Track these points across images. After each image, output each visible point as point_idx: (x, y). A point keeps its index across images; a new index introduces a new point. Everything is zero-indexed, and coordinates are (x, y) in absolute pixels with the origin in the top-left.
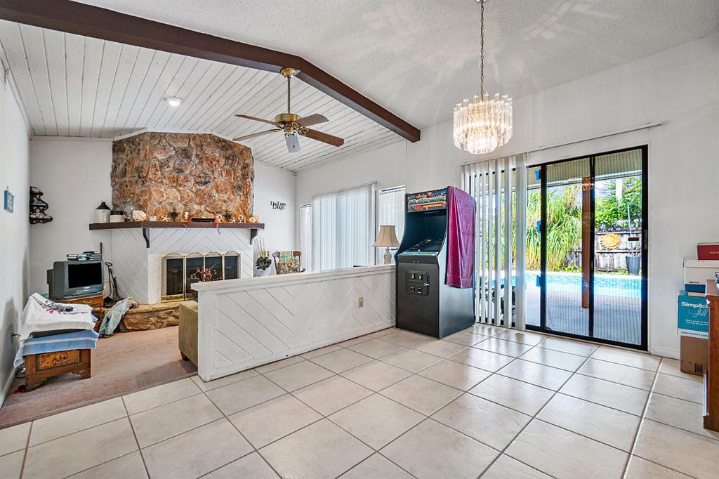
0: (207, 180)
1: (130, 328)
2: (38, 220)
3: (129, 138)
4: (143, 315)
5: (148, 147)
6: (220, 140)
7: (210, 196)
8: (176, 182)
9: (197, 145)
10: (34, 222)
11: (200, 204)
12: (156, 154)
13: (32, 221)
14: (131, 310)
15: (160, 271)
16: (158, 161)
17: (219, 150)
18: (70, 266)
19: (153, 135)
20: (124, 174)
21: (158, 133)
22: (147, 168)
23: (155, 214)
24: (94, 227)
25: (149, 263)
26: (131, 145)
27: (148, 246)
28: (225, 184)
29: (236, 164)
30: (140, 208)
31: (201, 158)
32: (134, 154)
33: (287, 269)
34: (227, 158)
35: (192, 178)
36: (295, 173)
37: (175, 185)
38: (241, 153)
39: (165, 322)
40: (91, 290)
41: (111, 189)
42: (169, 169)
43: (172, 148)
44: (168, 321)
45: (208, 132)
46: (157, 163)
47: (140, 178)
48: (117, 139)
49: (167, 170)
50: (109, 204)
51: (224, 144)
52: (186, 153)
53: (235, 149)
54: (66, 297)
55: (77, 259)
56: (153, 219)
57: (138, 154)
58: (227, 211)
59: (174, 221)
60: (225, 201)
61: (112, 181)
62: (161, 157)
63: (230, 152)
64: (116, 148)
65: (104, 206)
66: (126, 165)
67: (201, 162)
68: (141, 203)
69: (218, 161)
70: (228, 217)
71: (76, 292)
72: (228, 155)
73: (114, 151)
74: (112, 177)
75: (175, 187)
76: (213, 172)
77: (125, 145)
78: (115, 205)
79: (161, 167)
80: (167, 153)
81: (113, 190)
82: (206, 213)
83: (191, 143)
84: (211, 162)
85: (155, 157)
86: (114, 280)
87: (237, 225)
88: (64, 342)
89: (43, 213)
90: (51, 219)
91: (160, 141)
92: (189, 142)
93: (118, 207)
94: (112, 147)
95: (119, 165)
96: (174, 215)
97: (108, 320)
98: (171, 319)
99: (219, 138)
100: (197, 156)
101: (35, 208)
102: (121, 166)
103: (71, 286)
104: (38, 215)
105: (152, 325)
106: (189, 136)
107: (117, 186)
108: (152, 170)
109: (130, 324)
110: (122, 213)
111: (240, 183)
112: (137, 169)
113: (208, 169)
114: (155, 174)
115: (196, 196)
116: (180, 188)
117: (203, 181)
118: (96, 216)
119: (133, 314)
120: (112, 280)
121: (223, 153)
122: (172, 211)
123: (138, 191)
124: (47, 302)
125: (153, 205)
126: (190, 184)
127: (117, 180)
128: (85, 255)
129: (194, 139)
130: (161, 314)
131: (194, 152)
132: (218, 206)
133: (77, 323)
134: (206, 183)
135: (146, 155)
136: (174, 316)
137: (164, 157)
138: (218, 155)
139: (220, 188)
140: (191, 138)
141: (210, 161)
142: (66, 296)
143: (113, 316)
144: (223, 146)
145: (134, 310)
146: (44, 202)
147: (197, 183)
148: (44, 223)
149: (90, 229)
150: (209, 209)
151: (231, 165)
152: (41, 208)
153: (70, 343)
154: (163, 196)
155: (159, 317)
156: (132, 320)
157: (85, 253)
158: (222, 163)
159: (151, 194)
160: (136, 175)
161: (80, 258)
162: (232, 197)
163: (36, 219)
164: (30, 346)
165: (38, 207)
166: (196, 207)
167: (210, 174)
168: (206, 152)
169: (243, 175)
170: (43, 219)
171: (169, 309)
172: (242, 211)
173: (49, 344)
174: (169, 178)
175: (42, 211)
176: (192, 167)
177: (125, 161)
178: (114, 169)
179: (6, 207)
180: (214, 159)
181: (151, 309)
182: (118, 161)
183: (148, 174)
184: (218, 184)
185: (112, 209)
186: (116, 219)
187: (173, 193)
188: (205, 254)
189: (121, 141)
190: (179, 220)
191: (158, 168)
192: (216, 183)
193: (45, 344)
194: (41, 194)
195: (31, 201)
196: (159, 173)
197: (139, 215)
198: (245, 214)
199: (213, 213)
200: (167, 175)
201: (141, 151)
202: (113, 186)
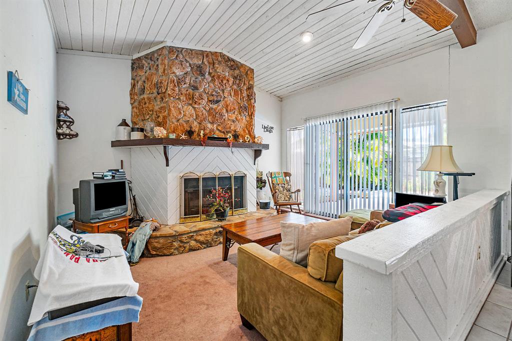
0: (219, 99)
1: (155, 253)
2: (65, 135)
3: (147, 55)
4: (166, 239)
5: (166, 62)
6: (229, 60)
7: (221, 115)
8: (192, 100)
9: (209, 63)
10: (61, 137)
11: (212, 123)
12: (174, 69)
13: (59, 135)
14: (154, 234)
15: (179, 191)
16: (176, 76)
17: (228, 69)
18: (96, 185)
19: (171, 50)
20: (143, 91)
21: (176, 48)
22: (166, 83)
23: (174, 132)
24: (115, 144)
25: (169, 181)
26: (149, 61)
27: (167, 165)
28: (233, 103)
29: (243, 85)
30: (159, 124)
31: (213, 76)
32: (153, 71)
33: (282, 189)
34: (235, 78)
35: (205, 96)
36: (281, 99)
37: (191, 102)
38: (247, 74)
39: (187, 246)
40: (117, 212)
41: (130, 107)
42: (186, 85)
43: (188, 64)
44: (190, 246)
45: (219, 50)
46: (175, 78)
47: (158, 94)
48: (136, 56)
49: (184, 86)
50: (129, 122)
51: (232, 63)
52: (199, 70)
53: (242, 70)
54: (92, 221)
55: (102, 178)
56: (173, 136)
57: (157, 70)
58: (235, 131)
59: (190, 138)
60: (233, 121)
61: (131, 99)
62: (179, 72)
63: (237, 72)
64: (135, 66)
65: (124, 123)
66: (144, 82)
67: (213, 80)
68: (160, 120)
69: (228, 80)
70: (236, 137)
71: (102, 215)
72: (236, 75)
73: (133, 69)
74: (131, 94)
75: (191, 105)
76: (223, 91)
77: (144, 62)
78: (134, 123)
79: (179, 83)
80: (184, 69)
81: (133, 108)
82: (217, 132)
83: (205, 60)
84: (222, 81)
85: (174, 73)
86: (134, 197)
87: (244, 145)
88: (96, 317)
89: (70, 129)
90: (77, 135)
91: (177, 56)
92: (203, 60)
93: (136, 124)
94: (131, 65)
95: (138, 82)
96: (190, 133)
97: (134, 245)
98: (193, 243)
99: (228, 57)
100: (210, 74)
101: (62, 123)
102: (140, 83)
103: (97, 208)
104: (65, 130)
105: (175, 249)
106: (202, 54)
107: (136, 104)
108: (171, 86)
109: (155, 248)
110: (142, 130)
111: (245, 103)
112: (156, 85)
113: (219, 88)
114: (173, 90)
115: (209, 115)
116: (196, 106)
117: (215, 99)
118: (117, 133)
119: (156, 237)
120: (132, 198)
121: (231, 72)
122: (189, 129)
123: (156, 108)
124: (71, 237)
125: (172, 122)
126: (204, 102)
127: (136, 97)
128: (111, 173)
129: (207, 56)
130: (184, 238)
131: (207, 70)
132: (228, 126)
133: (115, 287)
134: (217, 102)
135: (164, 70)
136: (195, 240)
137: (181, 73)
138: (227, 74)
139: (229, 108)
140: (205, 55)
141: (222, 79)
142: (92, 219)
143: (138, 241)
144: (232, 66)
145: (158, 233)
146: (70, 118)
147: (210, 101)
148: (71, 138)
149: (112, 147)
150: (220, 128)
151: (239, 85)
152: (68, 124)
153: (104, 316)
154: (180, 113)
155: (181, 241)
156: (156, 244)
157: (110, 171)
158: (231, 82)
159: (170, 110)
160: (154, 91)
161: (106, 176)
162: (240, 117)
163: (63, 134)
164: (45, 329)
165: (65, 121)
166: (209, 126)
167: (221, 92)
168: (218, 71)
169: (248, 96)
170: (69, 135)
171: (191, 232)
172: (247, 132)
173: (75, 322)
174: (186, 95)
175: (68, 127)
176: (206, 85)
177: (143, 78)
178: (133, 86)
179: (10, 98)
180: (224, 78)
181: (174, 233)
182: (137, 79)
183: (166, 89)
184: (228, 103)
185: (131, 126)
186: (136, 136)
187: (189, 110)
188: (218, 174)
189: (140, 58)
190: (195, 138)
191: (176, 85)
192: (226, 102)
193: (68, 323)
194: (67, 109)
195: (58, 116)
196: (177, 89)
197: (160, 132)
198: (250, 135)
199: (224, 132)
200: (184, 92)
201: (160, 66)
202: (132, 104)
